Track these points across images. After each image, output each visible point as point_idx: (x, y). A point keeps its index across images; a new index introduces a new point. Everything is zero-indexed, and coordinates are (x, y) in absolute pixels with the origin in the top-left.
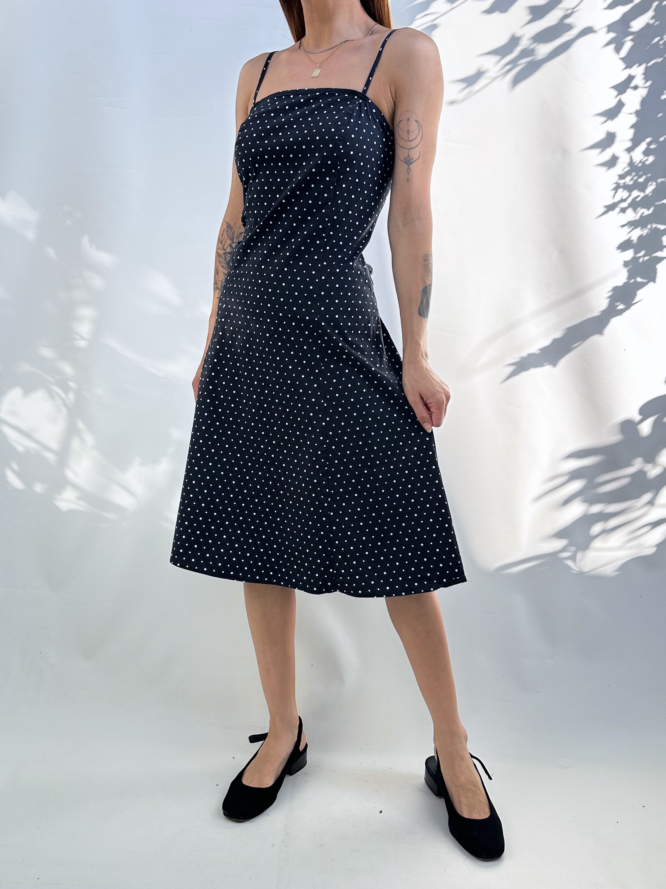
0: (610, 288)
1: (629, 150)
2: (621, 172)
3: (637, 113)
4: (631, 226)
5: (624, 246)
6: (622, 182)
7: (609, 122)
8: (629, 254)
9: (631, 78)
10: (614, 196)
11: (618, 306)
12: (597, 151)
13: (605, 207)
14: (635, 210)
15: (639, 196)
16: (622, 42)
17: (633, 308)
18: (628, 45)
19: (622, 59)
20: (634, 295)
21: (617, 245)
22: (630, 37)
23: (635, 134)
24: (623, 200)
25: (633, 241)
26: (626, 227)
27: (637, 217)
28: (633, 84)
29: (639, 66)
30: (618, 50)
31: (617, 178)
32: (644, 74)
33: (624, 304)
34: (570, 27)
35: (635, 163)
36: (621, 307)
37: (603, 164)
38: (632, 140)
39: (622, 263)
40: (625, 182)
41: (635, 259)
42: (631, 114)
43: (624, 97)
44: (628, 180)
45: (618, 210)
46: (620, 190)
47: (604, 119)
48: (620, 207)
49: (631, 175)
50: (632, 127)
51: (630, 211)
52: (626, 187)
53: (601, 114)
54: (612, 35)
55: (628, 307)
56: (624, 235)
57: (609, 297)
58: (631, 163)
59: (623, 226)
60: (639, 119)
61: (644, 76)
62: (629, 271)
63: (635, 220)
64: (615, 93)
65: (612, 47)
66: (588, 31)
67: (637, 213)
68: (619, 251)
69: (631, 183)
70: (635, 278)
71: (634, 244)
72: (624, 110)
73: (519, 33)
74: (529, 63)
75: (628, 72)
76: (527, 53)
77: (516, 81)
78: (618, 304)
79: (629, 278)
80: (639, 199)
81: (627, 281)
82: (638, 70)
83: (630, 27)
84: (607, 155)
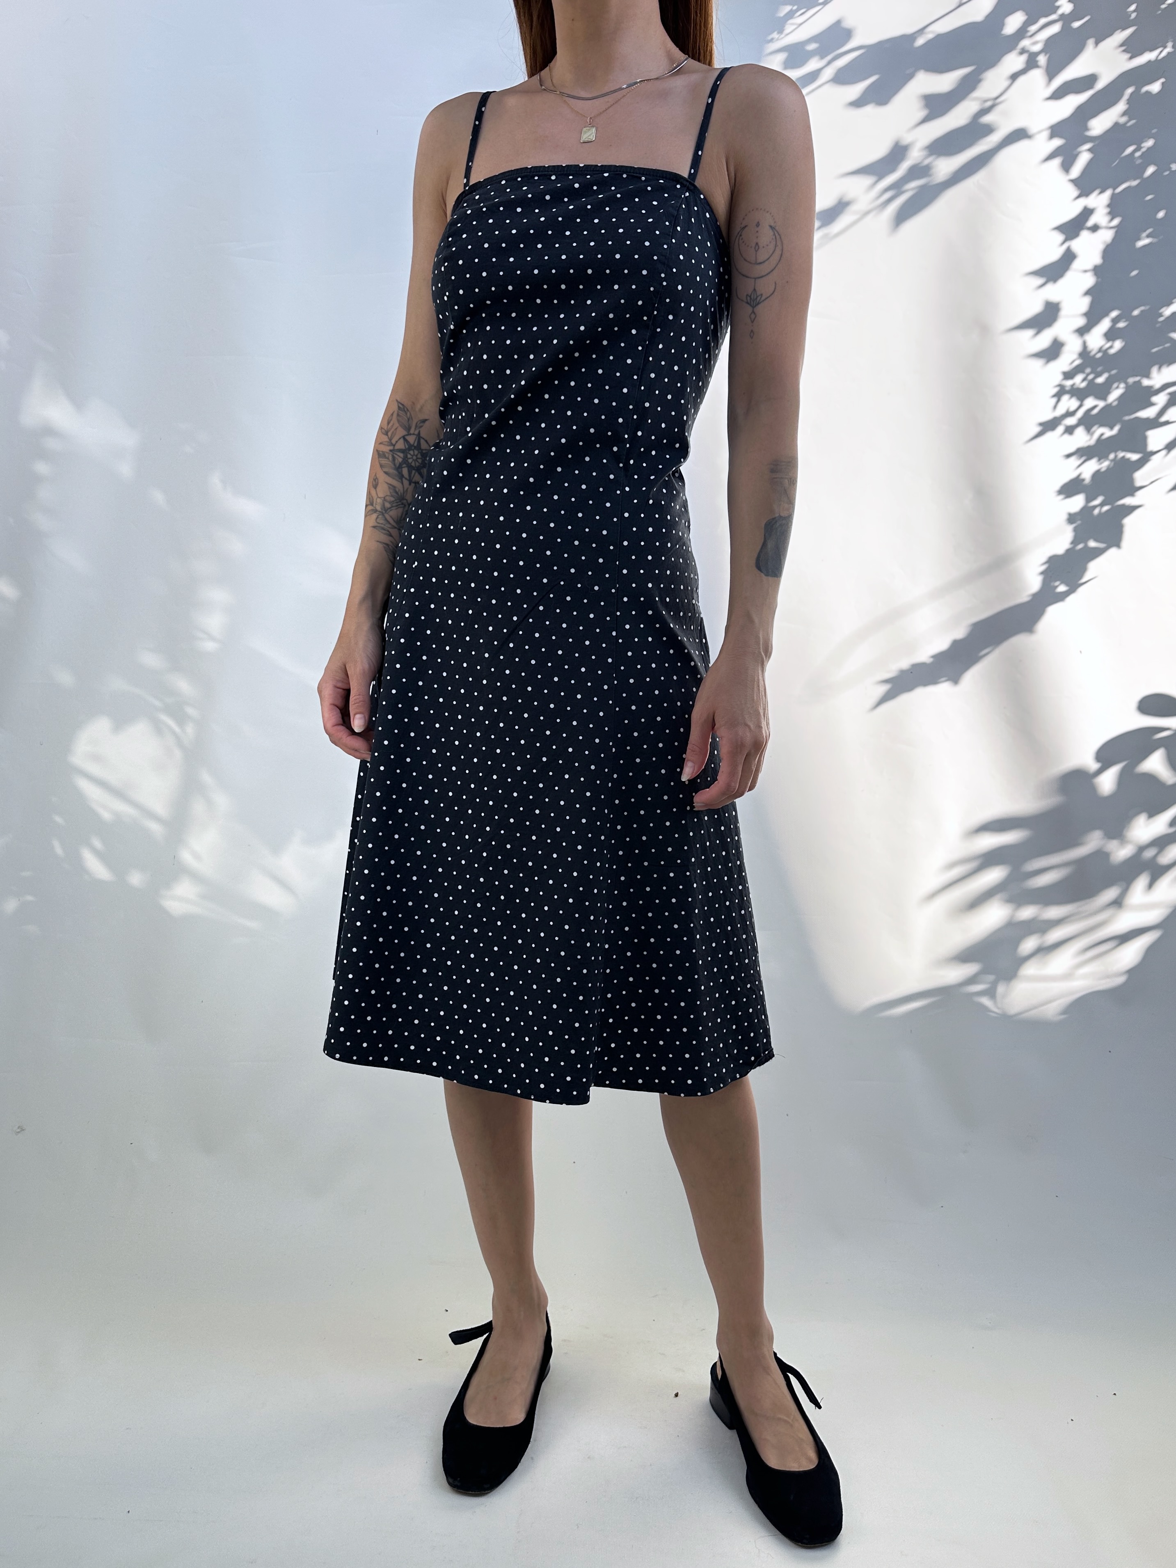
0: (1044, 559)
1: (1082, 331)
2: (1067, 368)
3: (1096, 270)
4: (1081, 456)
5: (1069, 489)
6: (1068, 383)
7: (1050, 287)
8: (1077, 502)
9: (1087, 212)
10: (1055, 407)
11: (1057, 587)
12: (1030, 332)
13: (1041, 424)
14: (1088, 429)
15: (1095, 407)
16: (1075, 153)
17: (1081, 590)
18: (1084, 158)
19: (1074, 182)
20: (1084, 570)
21: (1057, 487)
22: (1088, 146)
23: (1092, 305)
24: (1069, 414)
25: (1083, 480)
26: (1073, 458)
27: (1092, 442)
28: (1090, 223)
29: (1101, 193)
30: (1066, 167)
31: (1061, 377)
32: (1109, 206)
33: (1067, 585)
34: (989, 130)
35: (1090, 352)
36: (1062, 588)
37: (1038, 355)
38: (1086, 315)
39: (1065, 517)
40: (1074, 384)
41: (1086, 510)
42: (1086, 271)
43: (1076, 245)
44: (1078, 381)
45: (1061, 429)
46: (1065, 398)
47: (1040, 281)
48: (1065, 425)
49: (1083, 372)
50: (1087, 293)
51: (1080, 431)
52: (1075, 392)
53: (1037, 273)
54: (1057, 142)
55: (1074, 587)
56: (1069, 470)
57: (1042, 573)
58: (1084, 353)
59: (1068, 456)
60: (1100, 280)
61: (1108, 210)
62: (1075, 530)
63: (1089, 447)
64: (1060, 237)
65: (1057, 162)
66: (1020, 135)
67: (1092, 434)
68: (1062, 497)
69: (1084, 385)
70: (1085, 541)
71: (1085, 485)
72: (1076, 265)
73: (907, 139)
74: (922, 188)
75: (1083, 202)
76: (919, 171)
77: (901, 217)
78: (1057, 583)
79: (1075, 542)
80: (1095, 411)
81: (1071, 546)
82: (1099, 201)
83: (1087, 129)
84: (1044, 340)
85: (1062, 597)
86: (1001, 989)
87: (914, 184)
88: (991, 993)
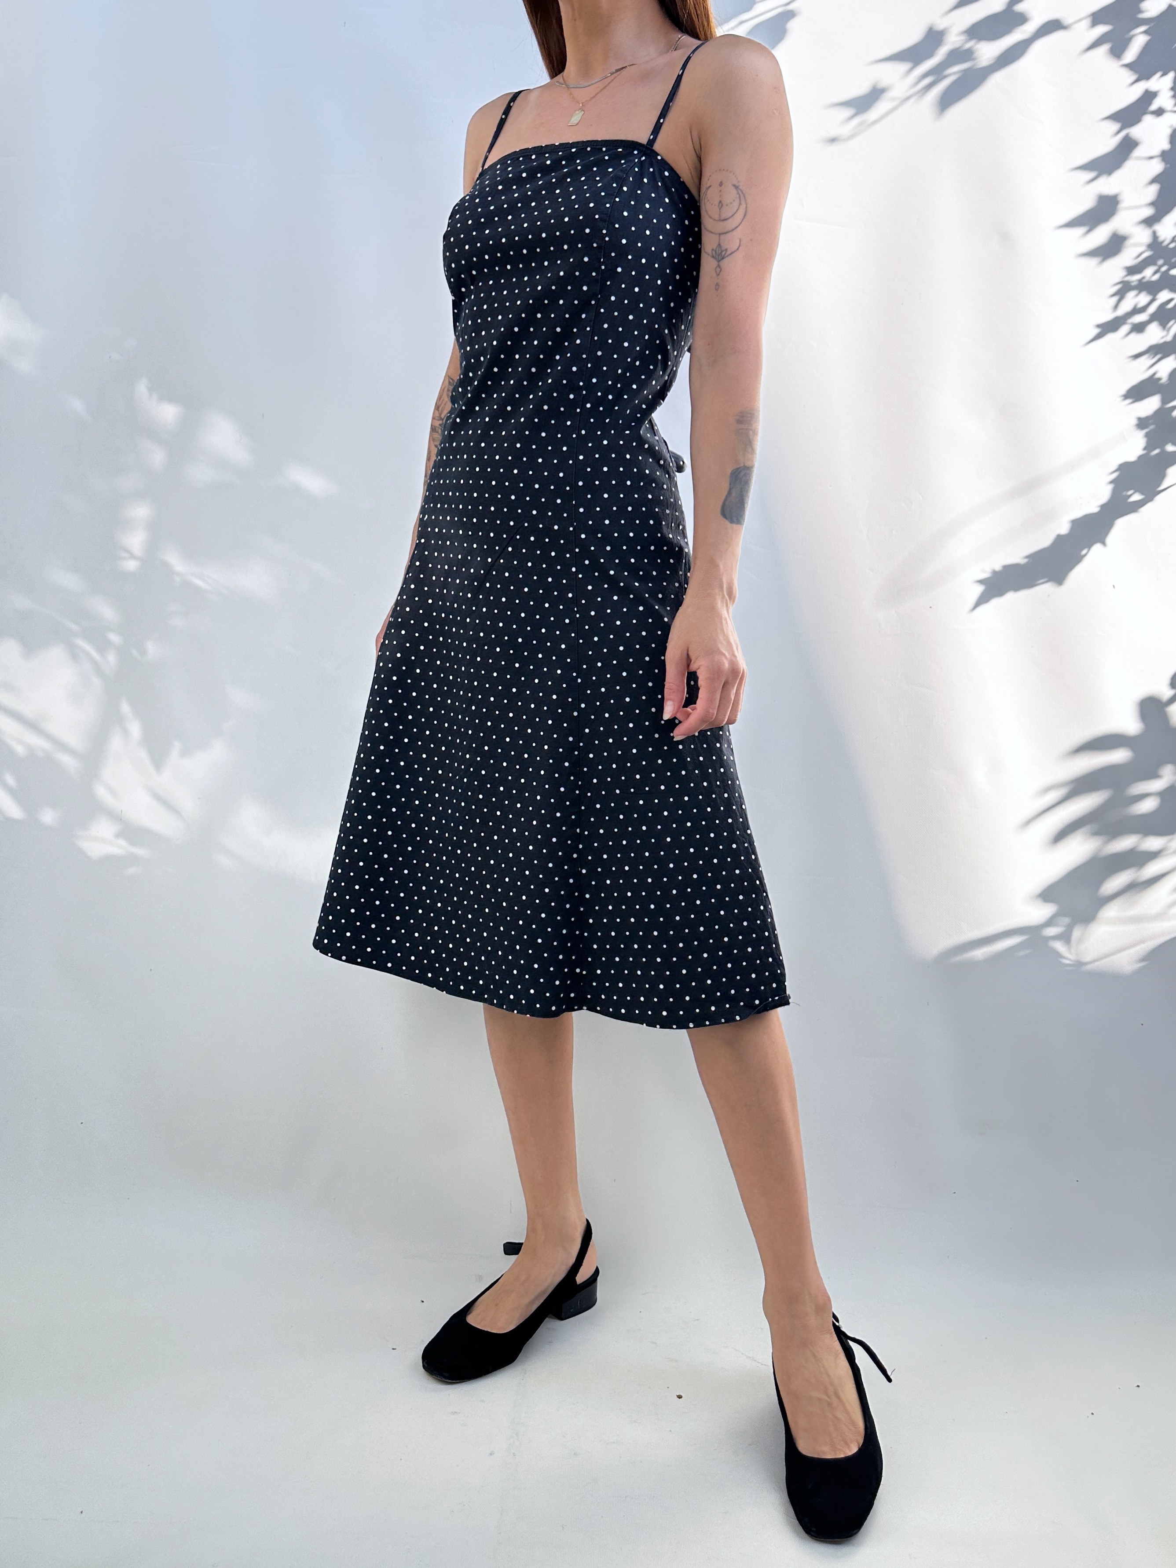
0: (1115, 467)
1: (1149, 222)
2: (1131, 262)
3: (1164, 156)
4: (1156, 355)
5: (1136, 393)
6: (1136, 278)
7: (1103, 180)
8: (1151, 405)
9: (1149, 96)
10: (1116, 307)
11: (1131, 495)
12: (1081, 230)
13: (1098, 326)
14: (1164, 325)
15: (1171, 300)
16: (1127, 36)
17: (1159, 498)
18: (1139, 40)
19: (1130, 66)
20: (1163, 476)
21: (1123, 391)
22: (1143, 28)
23: (1161, 194)
24: (1136, 311)
25: (1160, 379)
26: (1143, 359)
27: (1169, 338)
28: (1154, 107)
29: (1162, 75)
30: (1117, 52)
31: (1124, 273)
32: (1172, 89)
33: (1142, 494)
34: (1022, 19)
35: (1163, 242)
36: (1136, 497)
37: (1092, 254)
38: (1153, 204)
39: (1135, 422)
40: (1143, 278)
41: (1161, 414)
42: (1151, 158)
43: (1135, 132)
44: (1149, 273)
45: (1125, 329)
46: (1131, 294)
47: (1092, 175)
48: (1131, 323)
49: (1155, 264)
50: (1154, 181)
51: (1154, 327)
52: (1144, 286)
53: (1085, 167)
54: (1102, 29)
55: (1149, 497)
56: (1140, 371)
57: (1111, 482)
58: (1155, 244)
59: (1137, 356)
60: (1168, 166)
61: (1171, 93)
62: (1147, 435)
63: (1165, 343)
64: (1115, 126)
65: (1105, 48)
66: (1053, 26)
67: (1168, 330)
68: (1129, 401)
69: (1156, 277)
70: (1162, 446)
71: (1162, 385)
72: (1138, 152)
73: (941, 25)
74: (965, 71)
75: (1142, 86)
76: (958, 55)
77: (946, 102)
78: (1131, 492)
79: (1148, 448)
80: (1171, 305)
81: (1145, 452)
82: (1161, 83)
83: (1140, 11)
84: (1101, 235)
85: (1136, 507)
86: (1076, 933)
87: (956, 69)
88: (1066, 937)
